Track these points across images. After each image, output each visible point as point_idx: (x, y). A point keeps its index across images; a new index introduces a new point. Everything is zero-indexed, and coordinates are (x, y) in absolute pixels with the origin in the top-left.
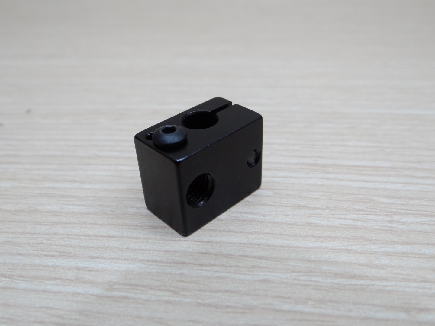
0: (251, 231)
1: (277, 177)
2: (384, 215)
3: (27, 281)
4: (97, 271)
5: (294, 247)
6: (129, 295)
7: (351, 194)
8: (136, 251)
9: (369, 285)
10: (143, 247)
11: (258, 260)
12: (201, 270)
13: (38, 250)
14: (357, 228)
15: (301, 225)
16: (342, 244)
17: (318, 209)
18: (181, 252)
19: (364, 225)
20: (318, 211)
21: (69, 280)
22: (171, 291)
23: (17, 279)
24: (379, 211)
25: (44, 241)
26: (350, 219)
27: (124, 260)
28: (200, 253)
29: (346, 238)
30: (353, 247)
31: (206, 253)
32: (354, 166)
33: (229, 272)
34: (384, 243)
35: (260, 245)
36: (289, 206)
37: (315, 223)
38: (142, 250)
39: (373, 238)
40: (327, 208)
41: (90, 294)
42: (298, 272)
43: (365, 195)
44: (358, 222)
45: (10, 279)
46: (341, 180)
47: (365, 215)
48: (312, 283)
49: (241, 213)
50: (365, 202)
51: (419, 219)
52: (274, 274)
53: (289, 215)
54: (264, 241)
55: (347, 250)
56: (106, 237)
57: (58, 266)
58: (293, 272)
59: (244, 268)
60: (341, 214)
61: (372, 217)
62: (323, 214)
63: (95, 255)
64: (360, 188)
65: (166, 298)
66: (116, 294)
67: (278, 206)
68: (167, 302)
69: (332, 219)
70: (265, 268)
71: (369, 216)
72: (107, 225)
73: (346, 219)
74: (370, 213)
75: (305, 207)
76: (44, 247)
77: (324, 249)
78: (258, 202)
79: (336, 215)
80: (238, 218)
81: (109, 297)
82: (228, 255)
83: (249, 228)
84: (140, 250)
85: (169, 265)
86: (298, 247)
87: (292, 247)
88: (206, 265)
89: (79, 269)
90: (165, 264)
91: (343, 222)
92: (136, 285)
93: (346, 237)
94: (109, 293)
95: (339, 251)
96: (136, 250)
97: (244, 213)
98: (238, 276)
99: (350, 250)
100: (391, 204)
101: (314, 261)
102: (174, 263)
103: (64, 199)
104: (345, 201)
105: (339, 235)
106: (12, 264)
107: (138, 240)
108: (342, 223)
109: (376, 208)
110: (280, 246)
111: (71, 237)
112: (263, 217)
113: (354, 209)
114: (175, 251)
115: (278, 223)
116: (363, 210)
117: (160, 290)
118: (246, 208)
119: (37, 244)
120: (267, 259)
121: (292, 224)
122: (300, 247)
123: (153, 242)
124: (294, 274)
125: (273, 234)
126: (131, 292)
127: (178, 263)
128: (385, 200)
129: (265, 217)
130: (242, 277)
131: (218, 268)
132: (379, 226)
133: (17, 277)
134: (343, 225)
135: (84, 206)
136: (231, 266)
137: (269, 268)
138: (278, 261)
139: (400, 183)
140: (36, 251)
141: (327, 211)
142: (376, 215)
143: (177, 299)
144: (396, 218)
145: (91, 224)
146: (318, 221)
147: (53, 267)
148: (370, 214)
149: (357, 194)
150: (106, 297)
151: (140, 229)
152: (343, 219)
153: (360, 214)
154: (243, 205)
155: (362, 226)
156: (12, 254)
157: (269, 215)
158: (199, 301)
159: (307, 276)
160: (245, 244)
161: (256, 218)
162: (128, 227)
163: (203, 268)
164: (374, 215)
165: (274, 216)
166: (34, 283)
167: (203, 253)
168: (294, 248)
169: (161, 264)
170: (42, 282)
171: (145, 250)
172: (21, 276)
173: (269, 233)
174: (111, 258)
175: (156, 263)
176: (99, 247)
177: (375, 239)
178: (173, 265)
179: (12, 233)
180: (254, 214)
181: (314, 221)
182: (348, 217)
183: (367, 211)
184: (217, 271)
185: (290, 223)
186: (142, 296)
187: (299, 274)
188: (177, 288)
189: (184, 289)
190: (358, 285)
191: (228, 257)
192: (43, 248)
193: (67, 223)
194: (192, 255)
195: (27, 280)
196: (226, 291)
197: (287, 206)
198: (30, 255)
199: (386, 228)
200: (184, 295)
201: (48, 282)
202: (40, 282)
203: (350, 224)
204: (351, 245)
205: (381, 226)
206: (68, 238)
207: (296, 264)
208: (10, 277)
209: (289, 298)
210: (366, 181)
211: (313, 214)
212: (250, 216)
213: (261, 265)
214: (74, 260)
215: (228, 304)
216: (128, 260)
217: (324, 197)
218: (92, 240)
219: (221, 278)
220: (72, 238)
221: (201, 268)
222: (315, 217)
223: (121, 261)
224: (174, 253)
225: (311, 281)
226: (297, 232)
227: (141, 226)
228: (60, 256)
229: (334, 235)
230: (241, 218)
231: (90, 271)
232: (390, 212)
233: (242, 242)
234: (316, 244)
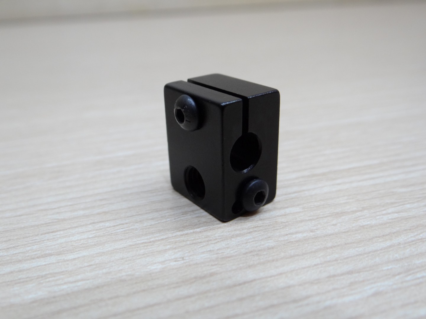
0: (314, 250)
2: (417, 202)
5: (371, 252)
7: (372, 192)
8: (202, 312)
10: (207, 305)
11: (350, 276)
12: (300, 307)
14: (407, 219)
15: (356, 230)
16: (410, 236)
17: (356, 211)
18: (259, 294)
19: (409, 214)
20: (358, 214)
24: (408, 199)
26: (393, 213)
28: (282, 289)
30: (421, 235)
31: (289, 287)
33: (332, 298)
35: (336, 260)
36: (327, 216)
37: (367, 225)
38: (209, 307)
40: (364, 209)
42: (399, 274)
43: (384, 190)
44: (401, 213)
46: (351, 182)
47: (401, 206)
50: (390, 195)
52: (379, 284)
53: (336, 224)
54: (336, 256)
55: (419, 240)
58: (394, 275)
59: (343, 288)
60: (381, 211)
61: (408, 206)
62: (366, 215)
67: (317, 218)
69: (378, 217)
70: (364, 281)
71: (405, 206)
73: (389, 214)
75: (343, 213)
77: (398, 245)
79: (378, 213)
80: (289, 241)
83: (309, 247)
85: (257, 314)
86: (374, 251)
87: (369, 253)
91: (390, 217)
93: (406, 229)
95: (414, 243)
97: (290, 234)
98: (346, 299)
99: (421, 239)
100: (412, 191)
101: (402, 259)
102: (262, 310)
103: (47, 280)
104: (372, 199)
105: (398, 229)
107: (193, 299)
108: (390, 218)
109: (403, 198)
110: (357, 255)
112: (313, 233)
113: (387, 203)
114: (251, 296)
115: (332, 234)
116: (395, 202)
120: (358, 272)
121: (348, 232)
122: (376, 251)
123: (215, 295)
124: (397, 277)
125: (339, 245)
129: (314, 232)
130: (351, 298)
131: (317, 299)
132: (422, 211)
134: (392, 219)
135: (83, 280)
136: (329, 292)
137: (368, 280)
138: (369, 270)
141: (366, 211)
145: (112, 298)
146: (368, 222)
149: (377, 191)
152: (387, 214)
153: (397, 206)
154: (281, 227)
157: (317, 229)
159: (410, 275)
160: (321, 264)
161: (307, 236)
165: (322, 229)
173: (334, 247)
180: (301, 232)
181: (364, 224)
182: (390, 211)
183: (399, 202)
185: (344, 231)
187: (401, 276)
191: (317, 283)
193: (75, 308)
194: (274, 294)
203: (397, 217)
204: (418, 235)
207: (389, 268)
209: (416, 302)
210: (372, 179)
211: (357, 217)
212: (300, 236)
213: (357, 280)
217: (351, 200)
221: (297, 305)
222: (361, 219)
224: (252, 298)
225: (419, 278)
226: (359, 237)
229: (394, 230)
230: (292, 240)
232: (419, 198)
233: (315, 263)
234: (388, 243)
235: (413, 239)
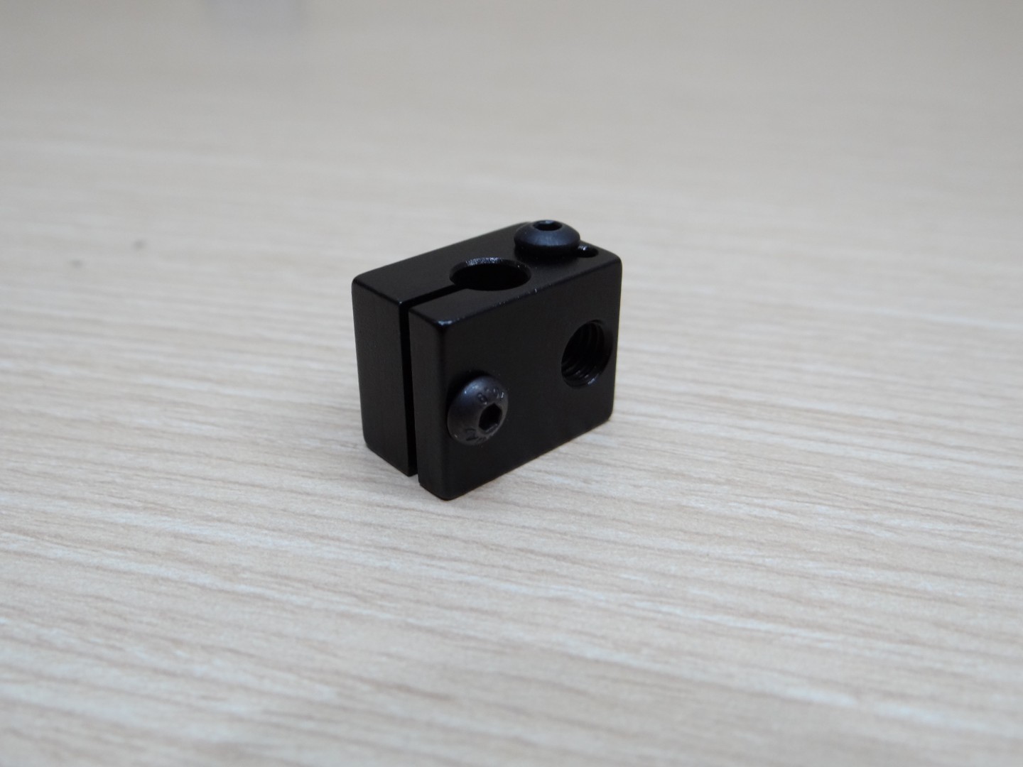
0: (551, 506)
1: (633, 414)
2: (851, 509)
3: (67, 546)
4: (213, 543)
5: (638, 546)
6: (268, 593)
7: (788, 462)
8: (301, 517)
9: (783, 635)
10: (317, 512)
11: (554, 561)
12: (428, 565)
13: (102, 494)
14: (785, 526)
15: (662, 508)
16: (744, 552)
17: (708, 481)
18: (395, 528)
19: (801, 522)
20: (705, 486)
21: (154, 553)
22: (356, 596)
23: (48, 541)
24: (841, 499)
25: (118, 480)
26: (773, 508)
27: (274, 530)
28: (434, 535)
29: (754, 542)
30: (767, 560)
31: (447, 537)
32: (808, 411)
33: (485, 576)
34: (836, 561)
35: (565, 534)
36: (645, 470)
37: (693, 508)
38: (315, 516)
39: (814, 549)
40: (729, 482)
41: (189, 584)
42: (634, 593)
43: (818, 467)
44: (789, 515)
45: (33, 539)
46: (774, 433)
47: (807, 504)
48: (660, 616)
49: (540, 471)
50: (815, 480)
51: (927, 525)
52: (581, 590)
53: (641, 487)
54: (574, 528)
55: (753, 564)
56: (245, 484)
57: (136, 526)
58: (624, 591)
59: (520, 571)
60: (756, 497)
61: (823, 509)
62: (716, 492)
63: (216, 515)
64: (810, 452)
65: (342, 608)
66: (243, 588)
67: (623, 467)
68: (343, 615)
69: (732, 504)
70: (565, 577)
71: (818, 506)
72: (252, 463)
73: (764, 507)
74: (820, 501)
75: (680, 475)
76: (115, 489)
77: (701, 556)
78: (581, 456)
79: (744, 498)
80: (530, 480)
81: (227, 592)
82: (493, 545)
83: (548, 500)
84: (310, 515)
85: (363, 548)
86: (644, 547)
87: (634, 546)
88: (440, 559)
89: (176, 536)
90: (356, 547)
91: (757, 511)
92: (287, 578)
93: (756, 539)
94: (228, 586)
95: (735, 564)
96: (303, 515)
97: (546, 472)
98: (504, 586)
99: (759, 565)
100: (873, 489)
101: (674, 576)
102: (376, 547)
103: (176, 409)
104: (771, 473)
105: (741, 534)
106: (44, 512)
107: (309, 498)
108: (754, 513)
109: (835, 493)
110: (607, 541)
111: (174, 477)
112: (583, 485)
113: (788, 490)
114: (382, 526)
115: (612, 498)
116: (806, 495)
117: (335, 592)
118: (551, 464)
119: (102, 482)
120: (574, 561)
121: (644, 504)
122: (649, 548)
123: (341, 505)
124: (624, 595)
125: (599, 516)
126: (273, 589)
127: (383, 548)
128: (861, 481)
129: (589, 484)
130: (513, 588)
131: (465, 567)
132: (836, 527)
133: (49, 536)
134: (756, 517)
135: (213, 424)
136: (493, 566)
137: (573, 578)
138: (595, 568)
139: (904, 453)
140: (97, 496)
141: (726, 487)
142: (834, 506)
143: (365, 612)
144: (876, 517)
145: (221, 458)
146: (703, 504)
147: (125, 526)
148: (819, 504)
149: (801, 464)
150: (221, 591)
151: (319, 478)
152: (758, 505)
153: (798, 502)
155: (797, 524)
156: (49, 496)
157: (597, 482)
158: (411, 620)
159: (653, 601)
160: (534, 529)
161: (569, 484)
162: (294, 472)
163: (434, 562)
164: (829, 506)
165: (608, 484)
166: (80, 550)
167: (440, 536)
168: (637, 548)
169: (347, 546)
170: (97, 551)
171: (320, 517)
172: (57, 536)
173: (589, 515)
174: (247, 524)
175: (337, 543)
176: (227, 502)
177: (819, 550)
178: (372, 549)
179: (58, 458)
180: (567, 476)
181: (693, 503)
182: (771, 503)
183: (815, 497)
184: (462, 572)
185: (639, 501)
186: (294, 598)
187: (635, 596)
188: (369, 591)
189: (383, 596)
190: (759, 631)
191: (492, 549)
192: (113, 491)
193: (172, 453)
194: (416, 537)
195: (69, 544)
196: (472, 610)
197: (641, 470)
198: (84, 500)
199: (849, 533)
200: (381, 606)
201: (108, 552)
202: (93, 551)
203: (771, 516)
204: (763, 556)
205: (839, 528)
206: (167, 478)
207: (633, 578)
208: (34, 535)
209: (603, 637)
210: (827, 441)
211: (694, 491)
212: (557, 480)
213: (557, 570)
214: (170, 519)
215: (471, 633)
216: (280, 530)
217: (726, 462)
218: (216, 487)
219: (467, 584)
220: (176, 480)
221: (428, 562)
222: (697, 495)
223: (266, 532)
224: (380, 529)
225: (659, 612)
226: (651, 519)
227: (322, 474)
228: (145, 508)
229: (730, 533)
230: (536, 482)
231: (200, 542)
232: (867, 504)
233: (527, 525)
234: (687, 547)
235: (745, 559)
